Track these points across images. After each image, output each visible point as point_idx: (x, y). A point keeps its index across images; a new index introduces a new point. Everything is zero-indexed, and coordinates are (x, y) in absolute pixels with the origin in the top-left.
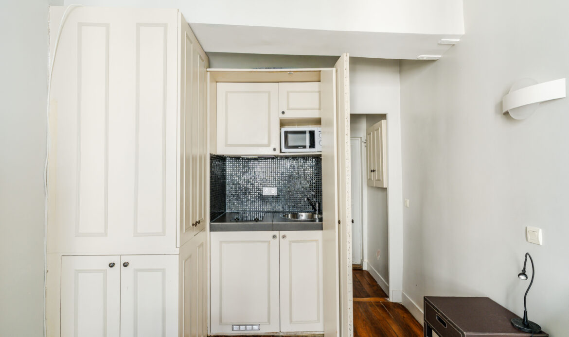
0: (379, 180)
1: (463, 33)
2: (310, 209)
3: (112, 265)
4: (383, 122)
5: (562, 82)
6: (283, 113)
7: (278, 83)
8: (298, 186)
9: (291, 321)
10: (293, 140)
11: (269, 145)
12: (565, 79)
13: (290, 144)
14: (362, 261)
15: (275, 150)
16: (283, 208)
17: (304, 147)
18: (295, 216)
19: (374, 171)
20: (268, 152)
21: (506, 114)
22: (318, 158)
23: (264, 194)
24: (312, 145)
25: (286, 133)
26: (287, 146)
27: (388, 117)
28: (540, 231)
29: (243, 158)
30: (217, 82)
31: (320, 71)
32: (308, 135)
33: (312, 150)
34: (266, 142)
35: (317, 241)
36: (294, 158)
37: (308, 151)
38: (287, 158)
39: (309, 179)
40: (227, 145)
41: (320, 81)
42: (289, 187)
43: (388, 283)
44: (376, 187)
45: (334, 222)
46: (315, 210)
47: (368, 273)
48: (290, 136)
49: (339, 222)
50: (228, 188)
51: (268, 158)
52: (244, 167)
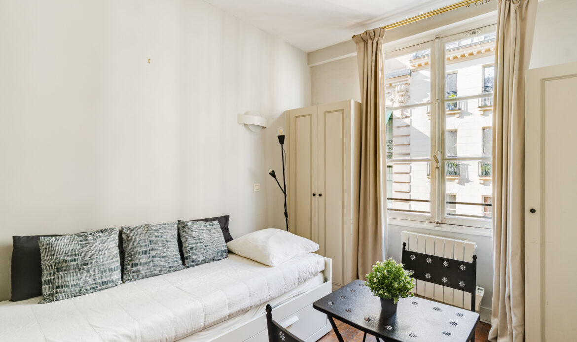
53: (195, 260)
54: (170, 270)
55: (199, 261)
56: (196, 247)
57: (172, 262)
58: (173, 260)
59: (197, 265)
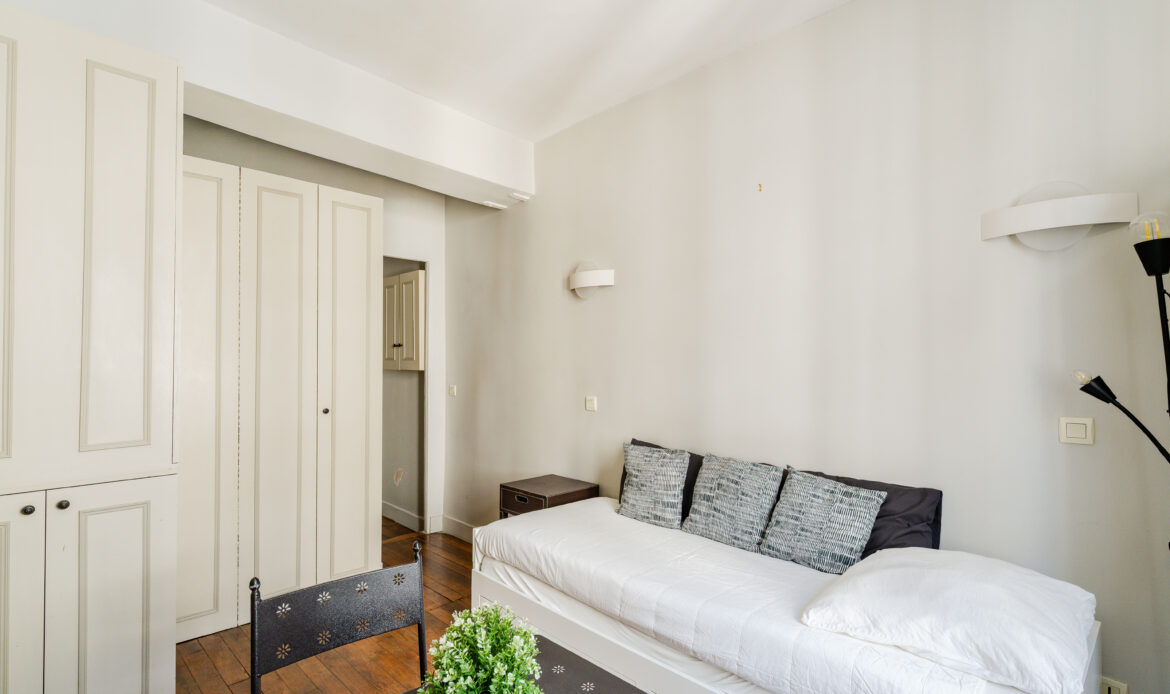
0: (410, 359)
1: (533, 192)
3: (27, 511)
4: (421, 273)
5: (612, 271)
19: (400, 345)
21: (573, 290)
27: (429, 268)
28: (595, 398)
44: (401, 371)
53: (772, 544)
54: (734, 541)
55: (778, 551)
56: (785, 522)
57: (743, 531)
58: (745, 529)
59: (776, 557)
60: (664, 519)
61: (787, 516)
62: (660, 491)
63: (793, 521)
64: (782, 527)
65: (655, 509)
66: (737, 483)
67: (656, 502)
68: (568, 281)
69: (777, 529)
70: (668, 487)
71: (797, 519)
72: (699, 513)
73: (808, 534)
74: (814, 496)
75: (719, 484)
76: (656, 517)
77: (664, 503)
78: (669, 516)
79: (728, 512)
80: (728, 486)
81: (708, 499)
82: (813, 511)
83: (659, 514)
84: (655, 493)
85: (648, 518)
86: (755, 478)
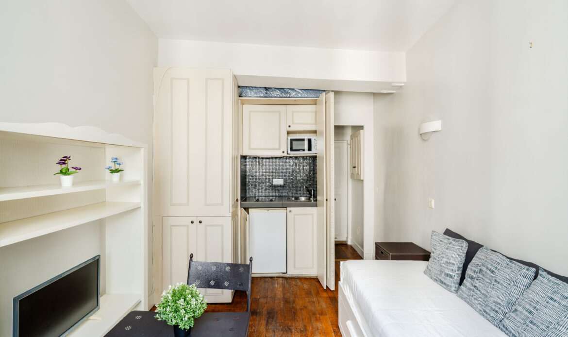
0: (358, 174)
1: (405, 80)
2: (307, 194)
4: (361, 131)
5: (440, 122)
6: (290, 126)
7: (285, 106)
8: (299, 178)
9: (295, 267)
10: (296, 145)
11: (279, 149)
12: (440, 121)
13: (294, 148)
14: (347, 238)
15: (283, 152)
16: (288, 194)
17: (304, 150)
18: (297, 198)
19: (355, 167)
20: (279, 154)
22: (314, 158)
23: (274, 184)
24: (310, 149)
25: (292, 140)
26: (292, 149)
27: (365, 128)
28: (433, 201)
29: (258, 157)
30: (243, 104)
31: (316, 100)
32: (306, 143)
33: (310, 152)
34: (277, 146)
35: (312, 214)
36: (296, 157)
37: (306, 153)
38: (291, 157)
39: (307, 173)
40: (250, 149)
41: (316, 104)
42: (292, 179)
43: (363, 249)
44: (357, 179)
45: (323, 201)
46: (311, 195)
47: (351, 247)
48: (294, 142)
49: (327, 200)
50: (247, 180)
51: (277, 158)
52: (259, 164)
53: (505, 324)
54: (484, 313)
55: (509, 331)
56: (521, 312)
57: (491, 308)
58: (493, 307)
60: (445, 284)
61: (524, 308)
62: (444, 265)
63: (526, 313)
64: (517, 315)
65: (440, 276)
66: (492, 272)
67: (441, 272)
68: (419, 130)
69: (513, 315)
70: (449, 264)
71: (530, 313)
72: (466, 286)
73: (535, 327)
74: (551, 299)
75: (480, 270)
76: (441, 282)
77: (445, 273)
78: (448, 283)
79: (483, 291)
80: (486, 272)
81: (472, 278)
82: (546, 310)
83: (443, 280)
84: (441, 266)
85: (437, 280)
86: (509, 272)
